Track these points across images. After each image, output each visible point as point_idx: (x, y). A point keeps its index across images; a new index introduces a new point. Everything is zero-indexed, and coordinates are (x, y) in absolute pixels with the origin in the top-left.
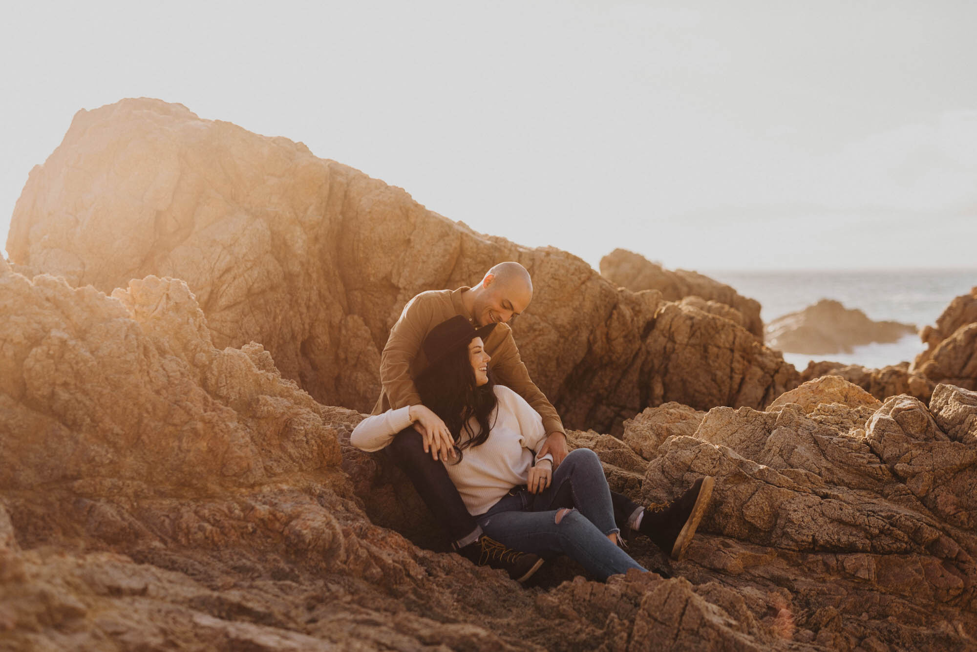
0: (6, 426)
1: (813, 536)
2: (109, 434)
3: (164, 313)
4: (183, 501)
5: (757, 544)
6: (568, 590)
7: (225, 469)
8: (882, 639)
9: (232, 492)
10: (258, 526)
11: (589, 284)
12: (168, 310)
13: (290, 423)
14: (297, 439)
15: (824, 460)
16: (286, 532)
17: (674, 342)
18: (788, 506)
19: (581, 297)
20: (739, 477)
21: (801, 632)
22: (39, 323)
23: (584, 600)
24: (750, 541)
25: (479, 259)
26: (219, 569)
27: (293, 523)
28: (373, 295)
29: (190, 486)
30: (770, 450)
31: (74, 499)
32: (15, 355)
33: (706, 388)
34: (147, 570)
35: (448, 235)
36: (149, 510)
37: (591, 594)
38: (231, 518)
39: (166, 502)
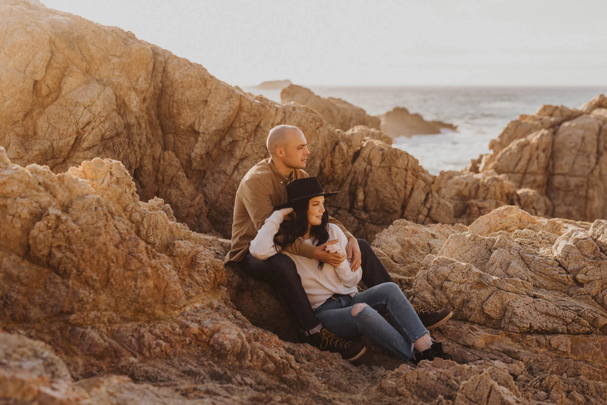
0: (18, 277)
1: (530, 324)
2: (90, 280)
3: (109, 186)
4: (139, 323)
5: (492, 328)
6: (402, 376)
7: (166, 299)
8: (579, 391)
9: (170, 314)
10: (192, 339)
11: (321, 129)
12: (111, 183)
13: (195, 258)
14: (200, 269)
15: (529, 271)
16: (212, 342)
17: (372, 165)
18: (513, 304)
19: (316, 138)
20: (480, 284)
21: (539, 393)
22: (37, 202)
23: (413, 383)
24: (486, 325)
25: (252, 113)
26: (174, 373)
27: (216, 336)
28: (181, 138)
29: (144, 312)
30: (493, 264)
31: (70, 328)
32: (22, 226)
33: (391, 195)
34: (147, 388)
35: (232, 97)
36: (118, 331)
37: (418, 378)
38: (175, 334)
39: (129, 325)
